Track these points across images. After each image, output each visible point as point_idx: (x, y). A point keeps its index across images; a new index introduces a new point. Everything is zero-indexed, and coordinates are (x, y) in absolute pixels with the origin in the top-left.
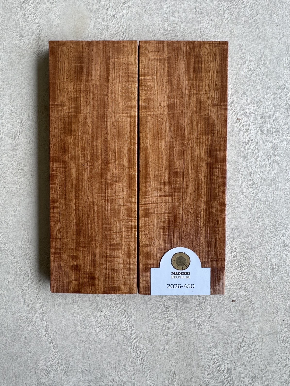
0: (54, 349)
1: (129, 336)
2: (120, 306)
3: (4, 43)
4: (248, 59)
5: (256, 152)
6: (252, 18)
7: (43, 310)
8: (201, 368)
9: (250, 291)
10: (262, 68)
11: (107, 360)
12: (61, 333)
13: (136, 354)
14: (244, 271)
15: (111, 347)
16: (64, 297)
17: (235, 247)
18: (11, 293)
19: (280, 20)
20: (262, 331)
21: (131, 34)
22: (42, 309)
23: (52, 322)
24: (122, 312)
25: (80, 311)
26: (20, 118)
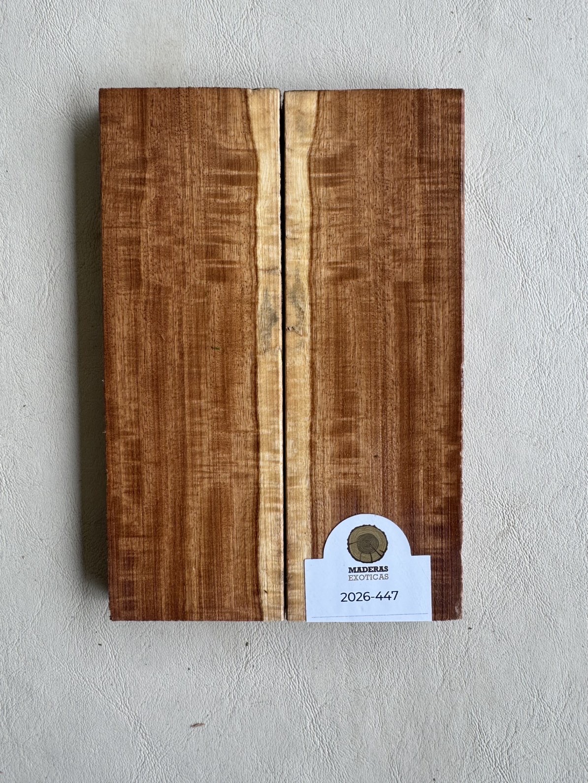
0: (144, 737)
1: (299, 702)
2: (277, 641)
3: (7, 108)
4: (514, 112)
5: (543, 303)
6: (517, 25)
7: (117, 657)
8: (453, 760)
9: (546, 594)
10: (544, 128)
11: (256, 755)
12: (158, 703)
13: (316, 739)
14: (531, 553)
15: (264, 726)
16: (160, 628)
17: (511, 502)
18: (49, 626)
19: (576, 27)
20: (576, 678)
21: (268, 72)
22: (115, 656)
23: (137, 682)
24: (282, 652)
25: (193, 655)
26: (48, 261)
